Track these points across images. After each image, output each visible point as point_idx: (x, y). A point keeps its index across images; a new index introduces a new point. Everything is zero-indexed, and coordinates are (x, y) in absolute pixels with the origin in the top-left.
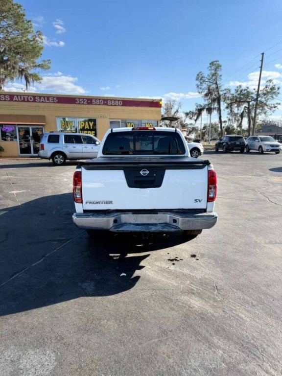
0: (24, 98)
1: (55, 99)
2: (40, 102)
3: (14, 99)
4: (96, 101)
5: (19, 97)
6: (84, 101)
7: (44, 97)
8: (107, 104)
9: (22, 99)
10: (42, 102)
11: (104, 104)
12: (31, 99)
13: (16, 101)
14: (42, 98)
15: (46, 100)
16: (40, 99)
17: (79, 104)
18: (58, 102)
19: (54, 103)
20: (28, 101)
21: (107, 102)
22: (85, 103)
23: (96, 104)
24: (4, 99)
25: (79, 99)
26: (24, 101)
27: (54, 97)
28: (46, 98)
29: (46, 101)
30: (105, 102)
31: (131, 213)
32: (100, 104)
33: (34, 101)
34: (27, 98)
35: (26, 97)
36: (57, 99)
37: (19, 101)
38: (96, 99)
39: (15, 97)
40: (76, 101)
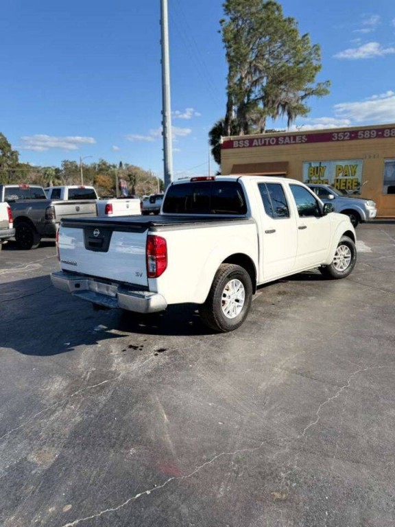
0: (265, 141)
1: (303, 138)
2: (283, 144)
3: (254, 144)
4: (364, 134)
5: (259, 140)
6: (345, 136)
7: (290, 137)
8: (382, 136)
9: (263, 142)
10: (287, 144)
11: (378, 136)
12: (273, 141)
13: (255, 146)
14: (287, 138)
15: (292, 140)
16: (284, 140)
17: (338, 140)
18: (307, 142)
19: (302, 143)
20: (270, 144)
21: (383, 133)
22: (346, 138)
23: (364, 138)
24: (243, 145)
25: (338, 133)
26: (265, 145)
27: (302, 135)
28: (292, 138)
29: (292, 142)
30: (380, 133)
31: (92, 279)
32: (370, 138)
33: (277, 144)
34: (269, 141)
35: (267, 140)
36: (306, 137)
37: (259, 146)
38: (364, 131)
39: (255, 140)
40: (333, 137)
